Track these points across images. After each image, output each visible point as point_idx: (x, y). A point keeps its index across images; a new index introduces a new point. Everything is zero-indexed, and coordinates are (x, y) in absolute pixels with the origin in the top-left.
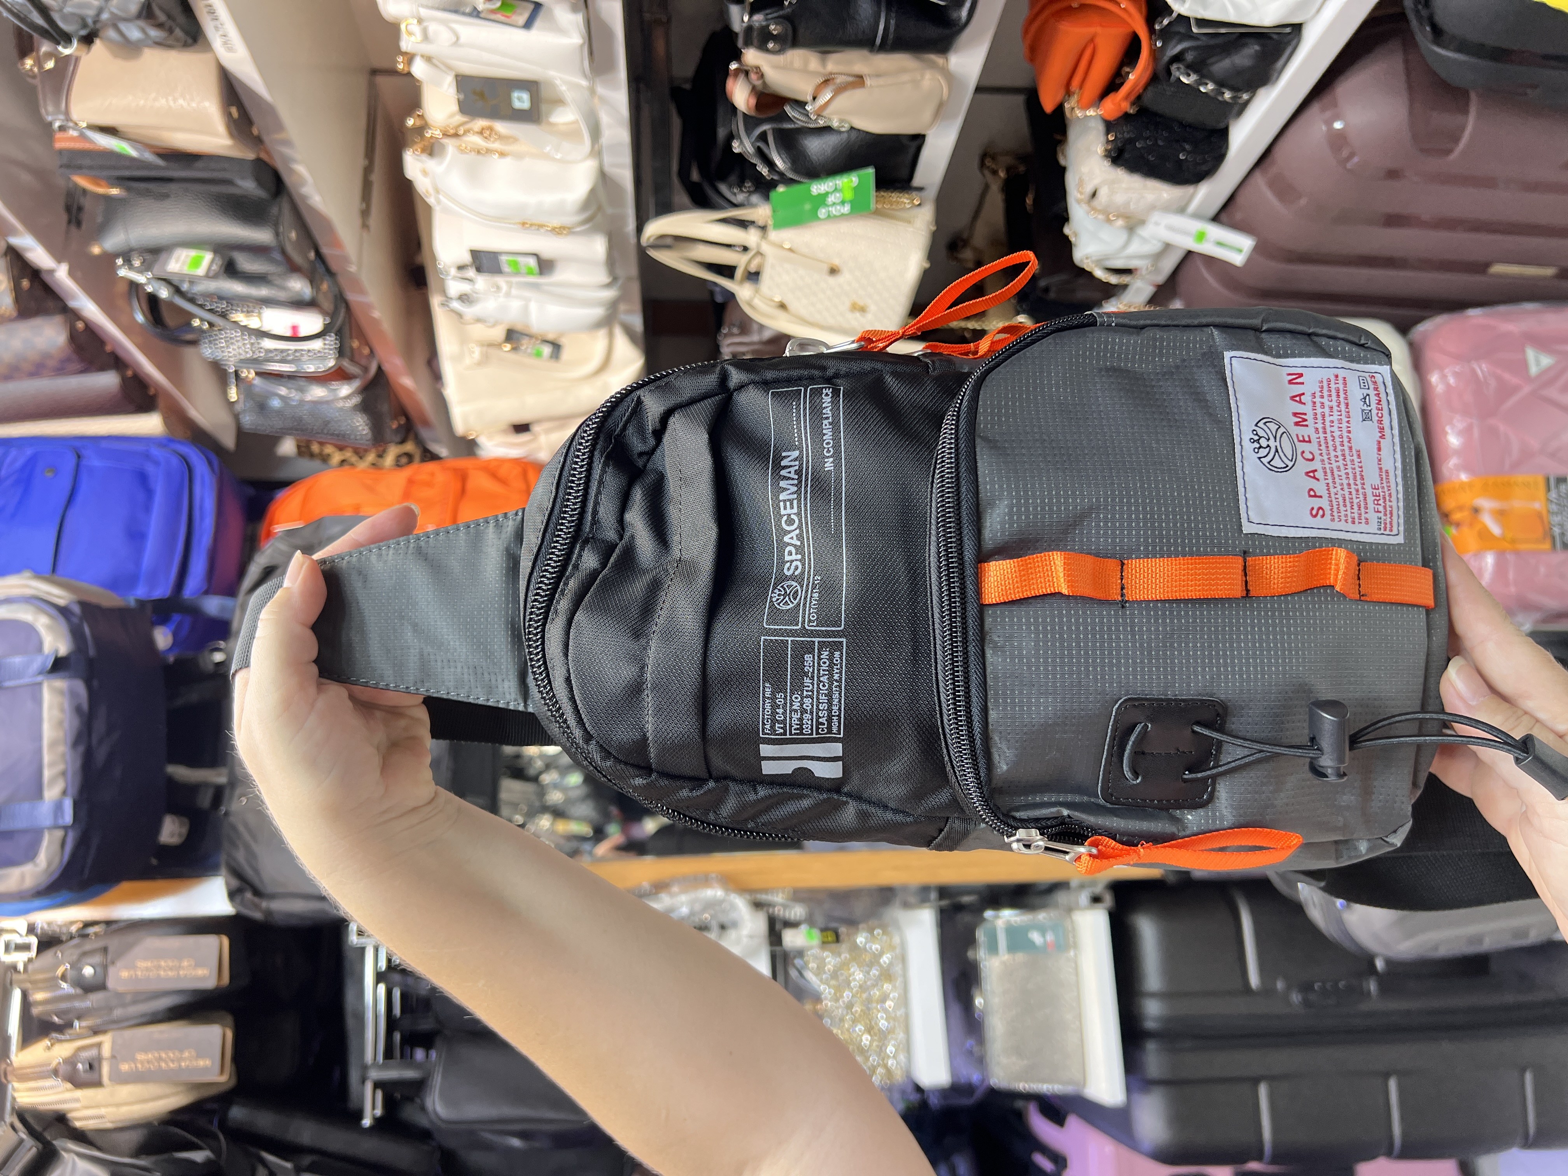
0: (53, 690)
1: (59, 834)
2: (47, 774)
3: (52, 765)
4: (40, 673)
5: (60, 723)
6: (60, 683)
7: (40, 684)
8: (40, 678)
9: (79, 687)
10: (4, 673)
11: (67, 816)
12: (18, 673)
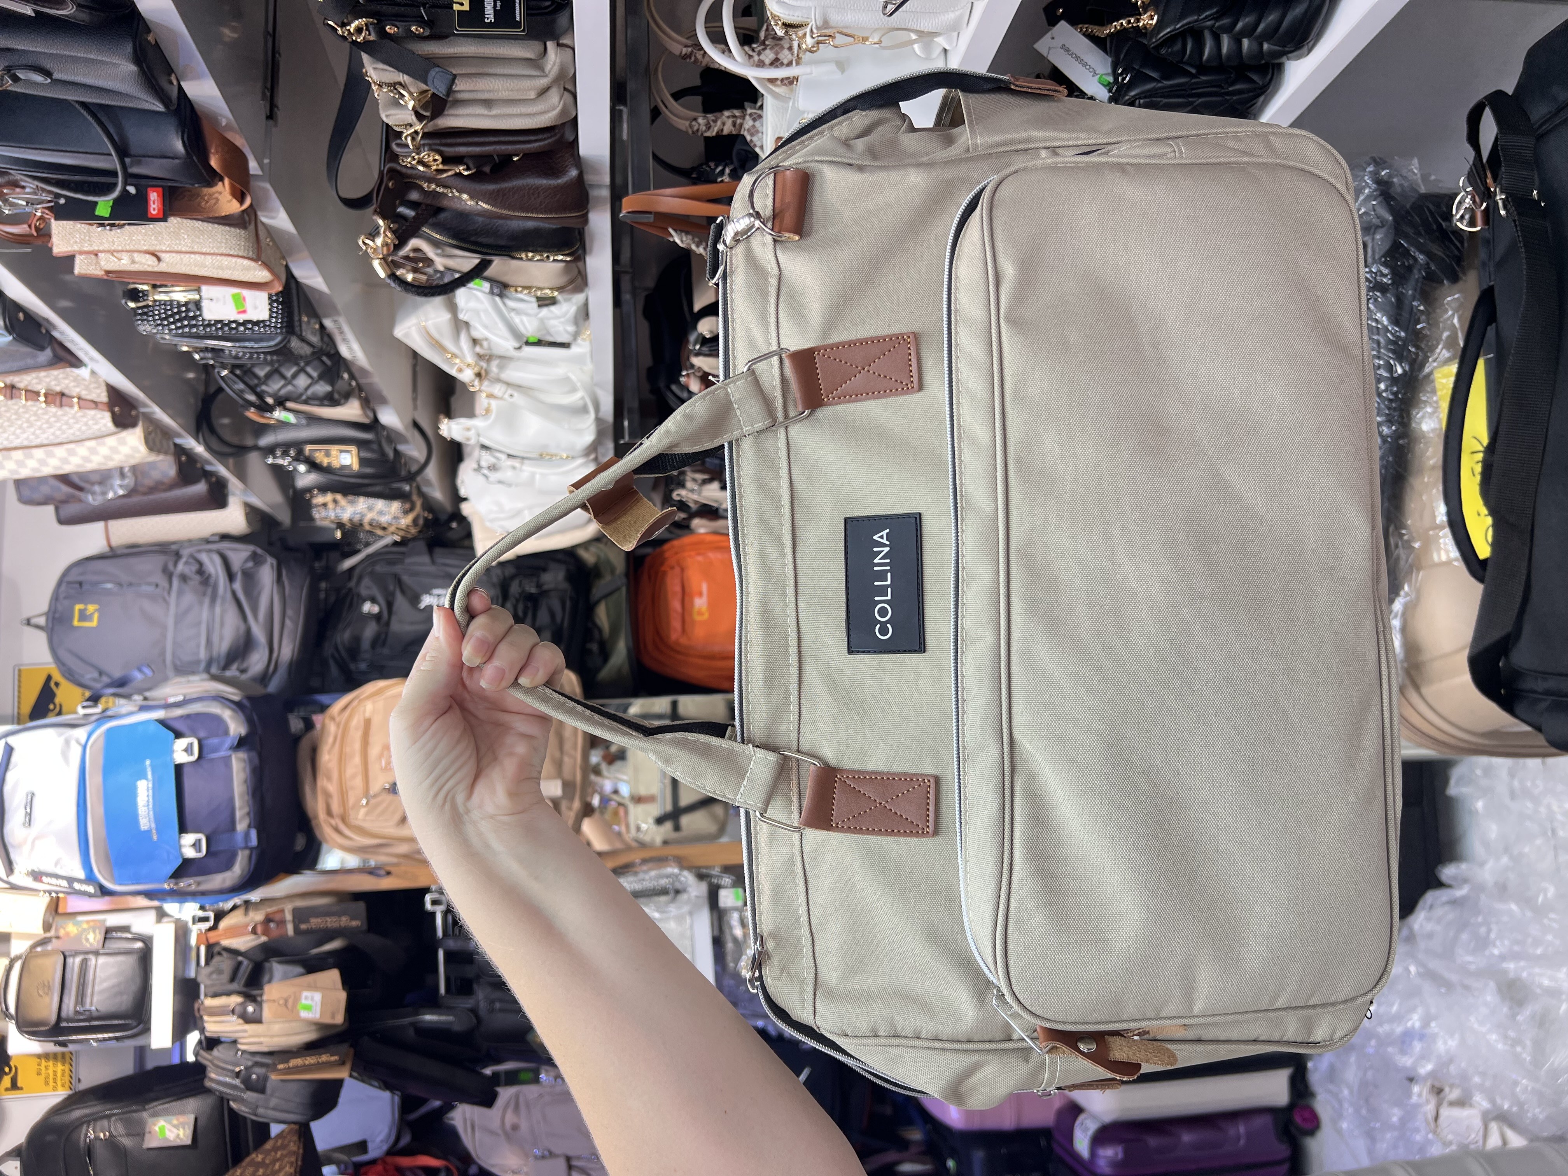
0: (238, 759)
1: (247, 852)
2: (238, 814)
3: (240, 809)
4: (230, 748)
5: (246, 782)
6: (242, 755)
7: (230, 756)
8: (230, 753)
9: (254, 754)
10: (205, 750)
11: (254, 841)
12: (216, 750)
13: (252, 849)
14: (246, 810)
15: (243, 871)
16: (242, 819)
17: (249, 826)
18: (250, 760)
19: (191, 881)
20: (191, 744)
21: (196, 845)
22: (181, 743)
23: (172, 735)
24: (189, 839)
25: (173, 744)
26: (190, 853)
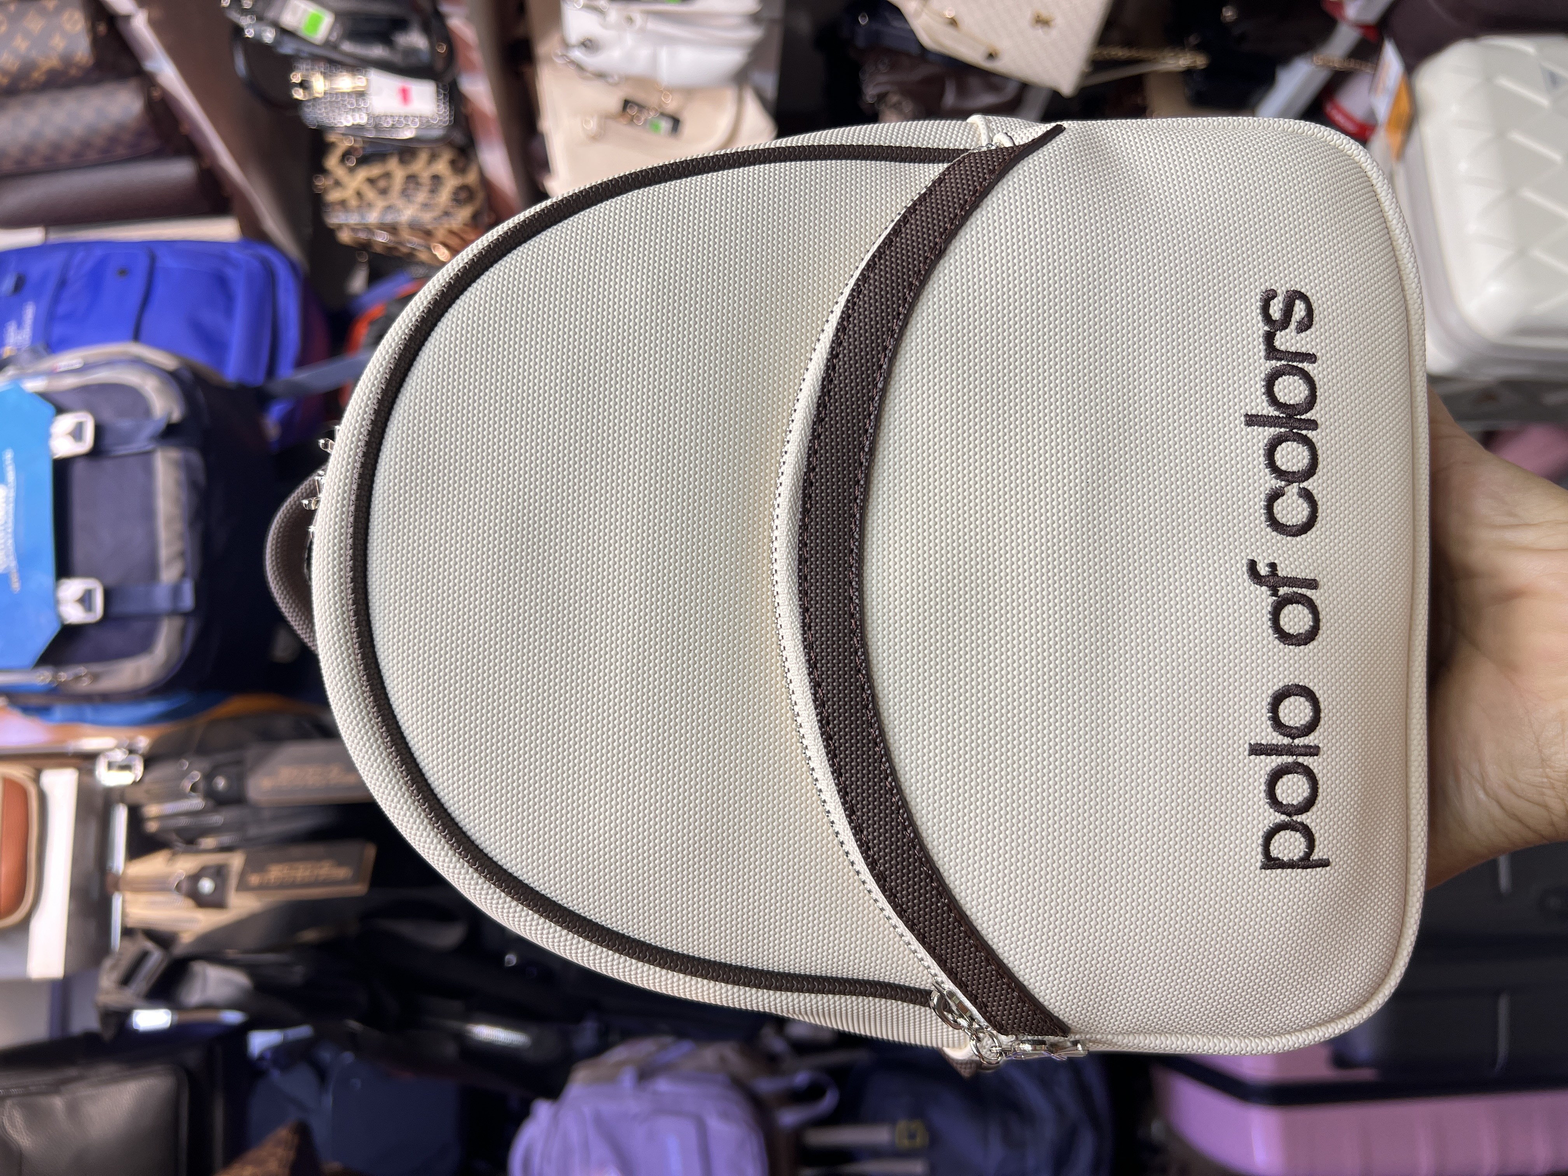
0: (166, 460)
1: (177, 621)
2: (163, 554)
3: (167, 544)
4: (153, 441)
5: (178, 499)
6: (174, 455)
7: (152, 453)
8: (151, 446)
9: (195, 458)
10: (108, 440)
11: (188, 600)
12: (127, 438)
13: (186, 615)
14: (177, 546)
15: (169, 656)
16: (169, 562)
17: (184, 575)
18: (187, 467)
19: (81, 670)
20: (80, 427)
21: (85, 600)
22: (65, 423)
23: (49, 409)
24: (72, 588)
25: (50, 423)
26: (74, 614)
